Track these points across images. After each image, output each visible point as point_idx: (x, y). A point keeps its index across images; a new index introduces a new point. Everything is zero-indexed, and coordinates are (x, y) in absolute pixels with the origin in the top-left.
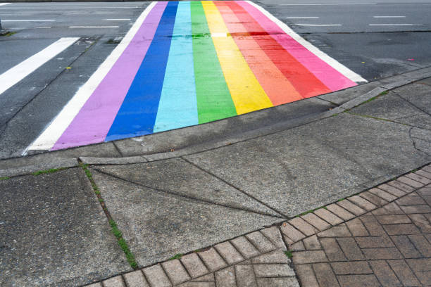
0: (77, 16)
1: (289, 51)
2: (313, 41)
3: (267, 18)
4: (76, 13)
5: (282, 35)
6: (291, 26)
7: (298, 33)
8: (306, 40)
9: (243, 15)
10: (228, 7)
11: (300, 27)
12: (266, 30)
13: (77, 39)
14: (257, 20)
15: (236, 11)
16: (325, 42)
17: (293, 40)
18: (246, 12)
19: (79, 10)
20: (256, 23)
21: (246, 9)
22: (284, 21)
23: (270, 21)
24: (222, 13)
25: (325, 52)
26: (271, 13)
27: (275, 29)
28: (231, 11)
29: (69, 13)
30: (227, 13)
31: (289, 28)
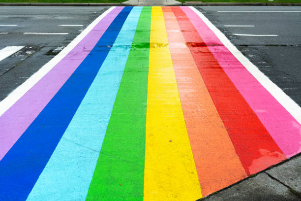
0: (40, 21)
1: (226, 71)
2: (252, 56)
3: (206, 26)
4: (41, 17)
5: (219, 47)
6: (228, 36)
7: (235, 45)
8: (244, 54)
9: (185, 22)
10: (172, 13)
11: (238, 37)
12: (205, 41)
13: (21, 47)
14: (197, 28)
15: (179, 17)
16: (264, 59)
17: (231, 54)
18: (187, 19)
19: (45, 14)
20: (196, 31)
21: (189, 16)
22: (222, 30)
23: (209, 29)
24: (166, 20)
25: (266, 74)
26: (210, 20)
27: (213, 40)
28: (174, 17)
29: (34, 17)
30: (171, 19)
31: (226, 38)
